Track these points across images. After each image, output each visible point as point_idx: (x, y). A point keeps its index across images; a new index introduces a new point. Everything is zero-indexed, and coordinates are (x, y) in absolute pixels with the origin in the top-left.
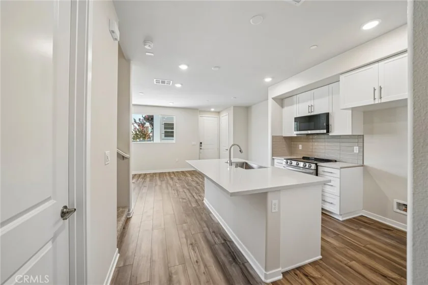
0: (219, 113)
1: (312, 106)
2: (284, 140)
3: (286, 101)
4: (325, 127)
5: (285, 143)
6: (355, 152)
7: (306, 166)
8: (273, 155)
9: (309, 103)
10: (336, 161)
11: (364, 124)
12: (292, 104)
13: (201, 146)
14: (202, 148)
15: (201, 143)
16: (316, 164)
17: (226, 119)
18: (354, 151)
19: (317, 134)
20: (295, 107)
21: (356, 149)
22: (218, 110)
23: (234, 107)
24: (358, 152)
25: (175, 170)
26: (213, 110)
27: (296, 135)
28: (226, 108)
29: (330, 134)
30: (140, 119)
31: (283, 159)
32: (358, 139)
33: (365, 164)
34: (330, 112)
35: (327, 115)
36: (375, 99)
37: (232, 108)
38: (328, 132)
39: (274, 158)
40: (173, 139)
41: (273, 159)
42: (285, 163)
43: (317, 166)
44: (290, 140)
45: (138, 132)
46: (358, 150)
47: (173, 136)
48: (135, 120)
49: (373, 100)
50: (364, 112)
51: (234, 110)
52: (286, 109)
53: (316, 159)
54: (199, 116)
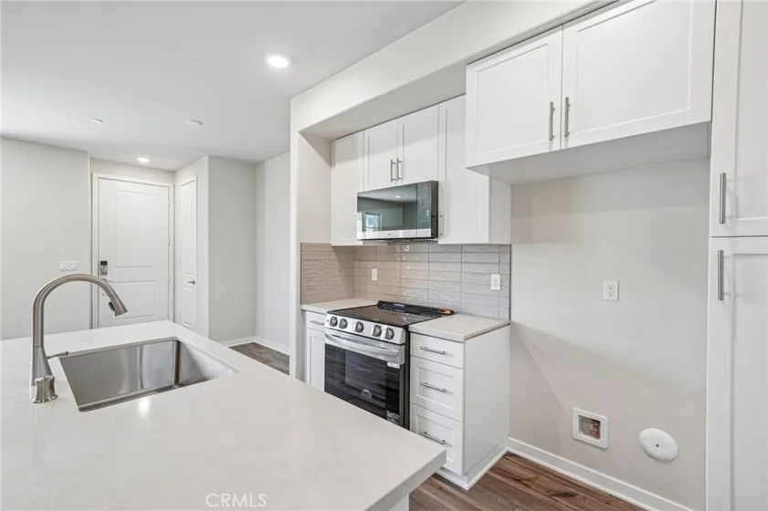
0: (173, 173)
1: (398, 162)
2: (333, 257)
3: (340, 146)
4: (429, 221)
5: (337, 264)
6: (493, 288)
7: (379, 334)
8: (302, 300)
9: (394, 154)
10: (452, 313)
11: (512, 216)
12: (353, 155)
13: (104, 272)
15: (104, 263)
16: (406, 328)
17: (191, 191)
18: (490, 285)
19: (411, 240)
20: (359, 163)
21: (495, 281)
22: (169, 165)
23: (211, 158)
24: (499, 288)
26: (143, 160)
27: (361, 243)
28: (192, 161)
29: (441, 241)
31: (325, 311)
32: (499, 253)
33: (513, 319)
34: (440, 179)
35: (435, 187)
36: (552, 138)
37: (206, 159)
38: (435, 234)
39: (305, 307)
41: (303, 311)
42: (327, 325)
43: (408, 334)
44: (350, 256)
46: (499, 282)
49: (547, 139)
50: (512, 186)
51: (210, 164)
52: (339, 169)
53: (410, 309)
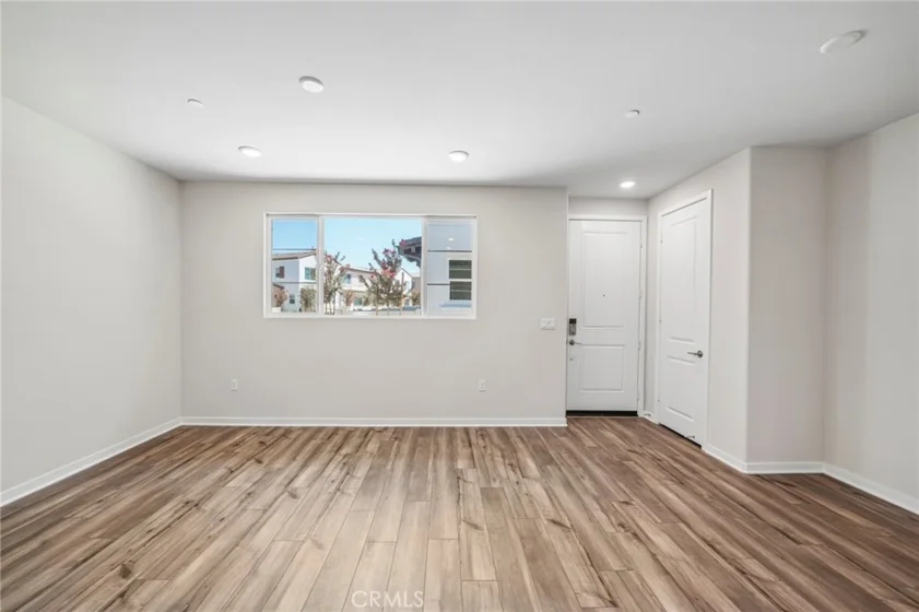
0: (649, 200)
13: (572, 333)
14: (576, 338)
15: (573, 321)
17: (692, 218)
25: (474, 423)
30: (386, 251)
40: (469, 306)
45: (380, 286)
47: (468, 297)
48: (374, 253)
54: (569, 216)
